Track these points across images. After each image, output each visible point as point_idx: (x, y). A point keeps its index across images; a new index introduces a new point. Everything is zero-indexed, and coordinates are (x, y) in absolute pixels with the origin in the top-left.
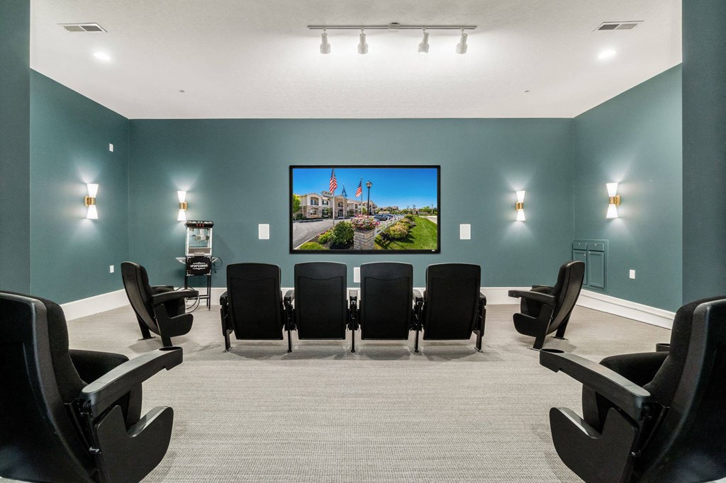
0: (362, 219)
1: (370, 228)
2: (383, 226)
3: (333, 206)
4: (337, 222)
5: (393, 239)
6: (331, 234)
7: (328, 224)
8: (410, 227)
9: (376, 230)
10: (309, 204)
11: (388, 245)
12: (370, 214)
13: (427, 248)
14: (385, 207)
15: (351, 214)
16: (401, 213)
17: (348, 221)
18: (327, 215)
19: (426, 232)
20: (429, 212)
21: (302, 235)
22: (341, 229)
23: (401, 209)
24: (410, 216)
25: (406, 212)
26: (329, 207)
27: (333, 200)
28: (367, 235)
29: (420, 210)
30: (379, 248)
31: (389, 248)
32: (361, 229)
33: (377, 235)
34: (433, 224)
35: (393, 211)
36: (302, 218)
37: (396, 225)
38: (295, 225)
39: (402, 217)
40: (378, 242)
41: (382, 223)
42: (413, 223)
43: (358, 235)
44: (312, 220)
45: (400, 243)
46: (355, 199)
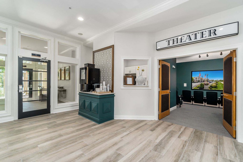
0: (206, 82)
1: (207, 84)
2: (211, 84)
3: (200, 79)
4: (201, 83)
5: (213, 87)
6: (199, 86)
7: (199, 83)
8: (217, 85)
9: (209, 85)
10: (195, 79)
11: (211, 89)
12: (208, 81)
13: (221, 90)
14: (211, 80)
15: (204, 81)
16: (214, 81)
17: (203, 83)
18: (199, 81)
19: (220, 86)
20: (221, 81)
21: (194, 86)
22: (201, 85)
23: (215, 80)
24: (217, 82)
25: (216, 81)
26: (199, 80)
27: (200, 78)
28: (207, 86)
29: (219, 81)
30: (210, 89)
31: (212, 89)
32: (206, 85)
33: (209, 86)
34: (222, 84)
35: (213, 81)
36: (194, 82)
37: (214, 84)
38: (193, 84)
39: (215, 82)
40: (209, 88)
41: (210, 83)
42: (217, 84)
43: (205, 86)
44: (196, 83)
45: (214, 88)
46: (205, 78)
